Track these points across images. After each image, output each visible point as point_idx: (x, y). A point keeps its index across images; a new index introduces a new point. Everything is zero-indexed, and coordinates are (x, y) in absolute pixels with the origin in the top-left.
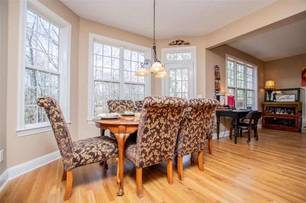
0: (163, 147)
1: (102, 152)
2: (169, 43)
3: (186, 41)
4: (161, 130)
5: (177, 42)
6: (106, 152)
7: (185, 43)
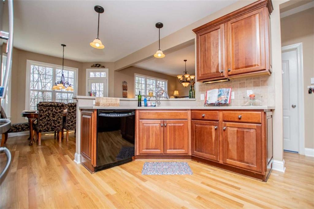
0: (53, 124)
1: (22, 127)
2: (91, 65)
3: (102, 65)
4: (50, 116)
5: (96, 65)
6: (24, 127)
7: (101, 66)
